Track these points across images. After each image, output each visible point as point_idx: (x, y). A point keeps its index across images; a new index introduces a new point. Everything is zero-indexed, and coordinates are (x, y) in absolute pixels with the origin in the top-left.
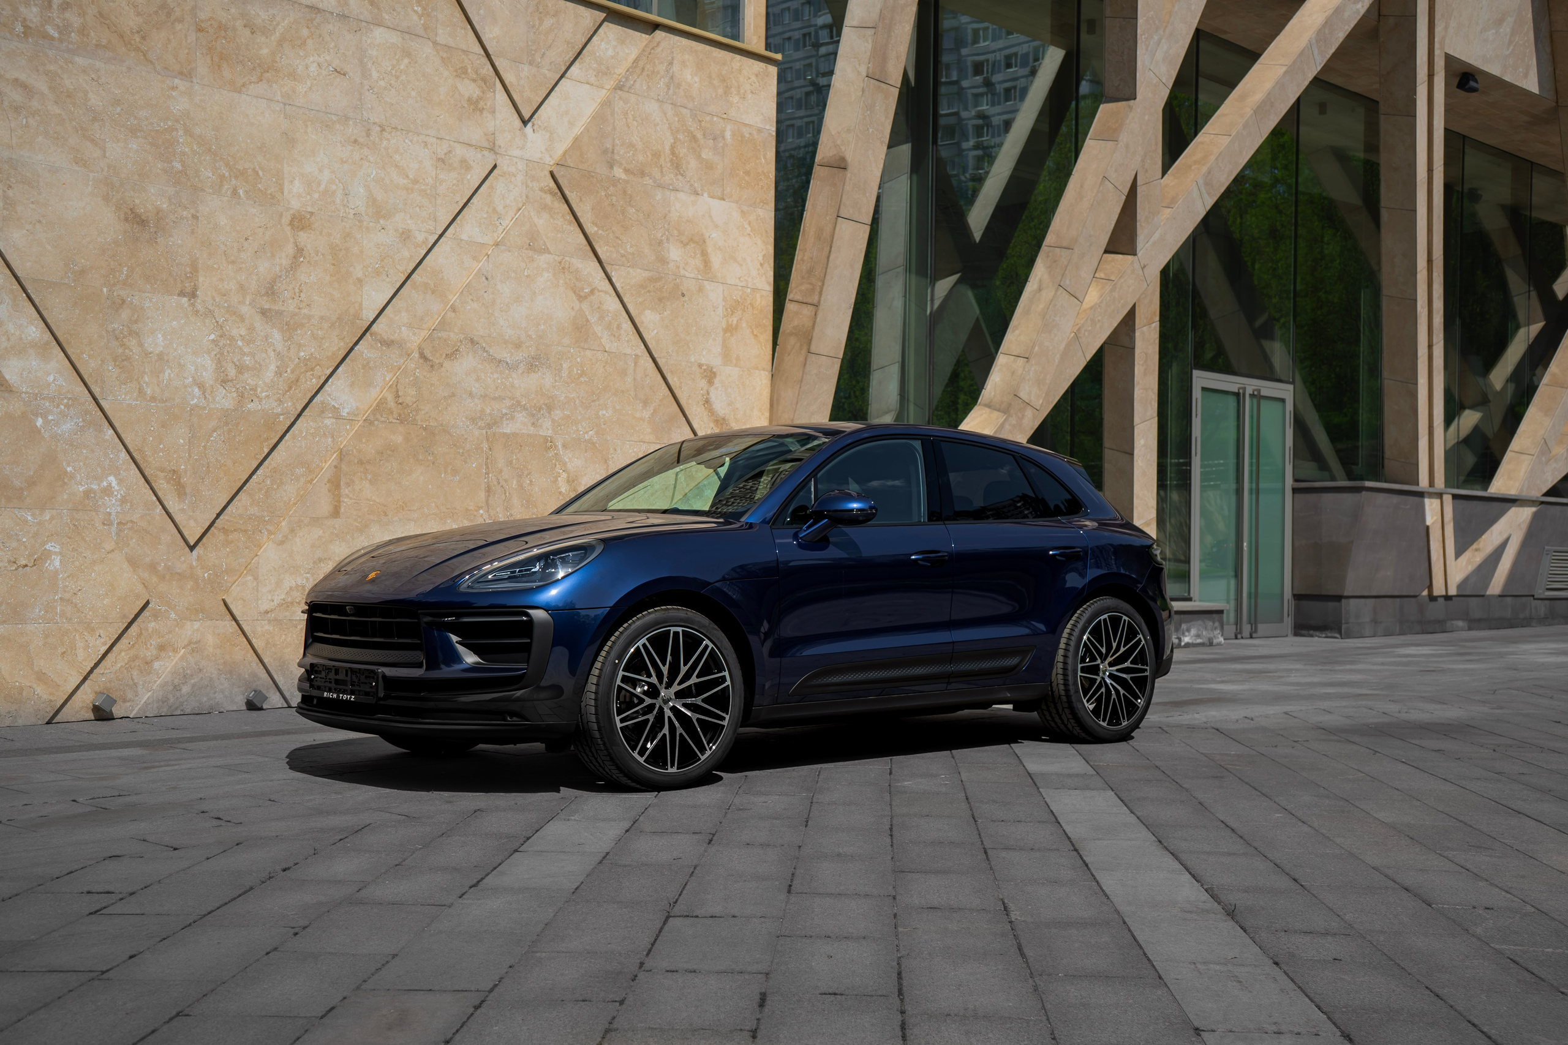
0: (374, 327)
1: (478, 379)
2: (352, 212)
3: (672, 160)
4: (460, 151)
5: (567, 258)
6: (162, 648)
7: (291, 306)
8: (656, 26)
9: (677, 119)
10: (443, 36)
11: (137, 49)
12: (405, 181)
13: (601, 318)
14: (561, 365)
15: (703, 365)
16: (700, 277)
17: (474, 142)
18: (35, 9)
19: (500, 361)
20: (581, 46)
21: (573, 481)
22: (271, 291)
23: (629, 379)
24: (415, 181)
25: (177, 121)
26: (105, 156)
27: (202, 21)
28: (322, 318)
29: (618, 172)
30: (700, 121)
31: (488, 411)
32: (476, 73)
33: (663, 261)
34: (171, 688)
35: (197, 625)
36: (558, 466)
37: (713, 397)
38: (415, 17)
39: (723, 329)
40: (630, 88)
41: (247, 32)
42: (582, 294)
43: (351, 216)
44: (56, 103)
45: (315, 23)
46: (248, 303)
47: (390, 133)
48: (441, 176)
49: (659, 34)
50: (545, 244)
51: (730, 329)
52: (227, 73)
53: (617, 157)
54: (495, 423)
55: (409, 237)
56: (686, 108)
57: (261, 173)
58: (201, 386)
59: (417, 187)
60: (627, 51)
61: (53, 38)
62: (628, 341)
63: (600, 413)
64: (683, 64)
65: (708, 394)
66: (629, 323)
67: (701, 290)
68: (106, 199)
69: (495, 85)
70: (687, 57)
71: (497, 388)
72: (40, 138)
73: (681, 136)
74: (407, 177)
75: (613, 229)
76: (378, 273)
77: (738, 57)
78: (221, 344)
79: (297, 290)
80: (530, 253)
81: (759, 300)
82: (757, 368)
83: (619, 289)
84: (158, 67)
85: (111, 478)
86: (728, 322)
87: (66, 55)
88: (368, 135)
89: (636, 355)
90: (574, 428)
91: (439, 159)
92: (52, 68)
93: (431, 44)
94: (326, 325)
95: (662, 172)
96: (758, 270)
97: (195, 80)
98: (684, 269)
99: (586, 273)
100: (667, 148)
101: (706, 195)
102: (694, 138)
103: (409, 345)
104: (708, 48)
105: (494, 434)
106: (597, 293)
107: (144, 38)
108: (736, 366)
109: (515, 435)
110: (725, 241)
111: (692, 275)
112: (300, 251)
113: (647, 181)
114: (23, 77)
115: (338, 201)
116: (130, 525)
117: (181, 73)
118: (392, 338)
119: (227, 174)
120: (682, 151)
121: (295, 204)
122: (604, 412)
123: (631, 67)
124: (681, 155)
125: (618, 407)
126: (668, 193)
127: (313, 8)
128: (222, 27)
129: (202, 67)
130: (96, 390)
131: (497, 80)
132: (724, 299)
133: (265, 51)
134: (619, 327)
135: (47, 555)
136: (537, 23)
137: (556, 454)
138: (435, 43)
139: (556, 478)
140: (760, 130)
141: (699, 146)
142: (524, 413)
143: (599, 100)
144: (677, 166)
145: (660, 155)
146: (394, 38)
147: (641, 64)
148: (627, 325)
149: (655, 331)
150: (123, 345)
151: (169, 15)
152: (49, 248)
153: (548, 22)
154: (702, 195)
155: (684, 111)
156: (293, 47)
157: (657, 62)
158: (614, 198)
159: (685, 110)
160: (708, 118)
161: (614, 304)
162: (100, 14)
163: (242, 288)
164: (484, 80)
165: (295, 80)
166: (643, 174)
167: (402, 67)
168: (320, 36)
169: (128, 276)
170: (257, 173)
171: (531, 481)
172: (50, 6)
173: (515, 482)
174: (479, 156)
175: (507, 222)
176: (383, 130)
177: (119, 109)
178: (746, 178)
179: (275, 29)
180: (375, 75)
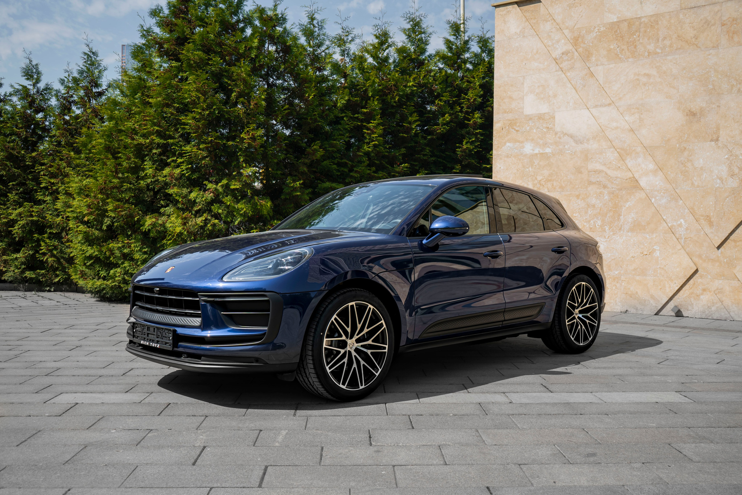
6: (704, 290)
11: (694, 44)
18: (652, 45)
25: (711, 68)
26: (678, 92)
27: (724, 21)
34: (707, 307)
35: (721, 282)
44: (660, 77)
52: (736, 39)
58: (721, 179)
61: (659, 53)
68: (679, 109)
72: (653, 92)
78: (731, 159)
84: (703, 48)
85: (682, 220)
87: (664, 58)
92: (658, 64)
97: (720, 48)
107: (697, 39)
114: (647, 72)
116: (689, 239)
117: (713, 47)
119: (735, 84)
128: (734, 20)
129: (724, 41)
130: (674, 185)
135: (654, 250)
150: (685, 166)
151: (709, 24)
152: (656, 133)
162: (678, 36)
169: (687, 138)
172: (658, 41)
177: (685, 71)
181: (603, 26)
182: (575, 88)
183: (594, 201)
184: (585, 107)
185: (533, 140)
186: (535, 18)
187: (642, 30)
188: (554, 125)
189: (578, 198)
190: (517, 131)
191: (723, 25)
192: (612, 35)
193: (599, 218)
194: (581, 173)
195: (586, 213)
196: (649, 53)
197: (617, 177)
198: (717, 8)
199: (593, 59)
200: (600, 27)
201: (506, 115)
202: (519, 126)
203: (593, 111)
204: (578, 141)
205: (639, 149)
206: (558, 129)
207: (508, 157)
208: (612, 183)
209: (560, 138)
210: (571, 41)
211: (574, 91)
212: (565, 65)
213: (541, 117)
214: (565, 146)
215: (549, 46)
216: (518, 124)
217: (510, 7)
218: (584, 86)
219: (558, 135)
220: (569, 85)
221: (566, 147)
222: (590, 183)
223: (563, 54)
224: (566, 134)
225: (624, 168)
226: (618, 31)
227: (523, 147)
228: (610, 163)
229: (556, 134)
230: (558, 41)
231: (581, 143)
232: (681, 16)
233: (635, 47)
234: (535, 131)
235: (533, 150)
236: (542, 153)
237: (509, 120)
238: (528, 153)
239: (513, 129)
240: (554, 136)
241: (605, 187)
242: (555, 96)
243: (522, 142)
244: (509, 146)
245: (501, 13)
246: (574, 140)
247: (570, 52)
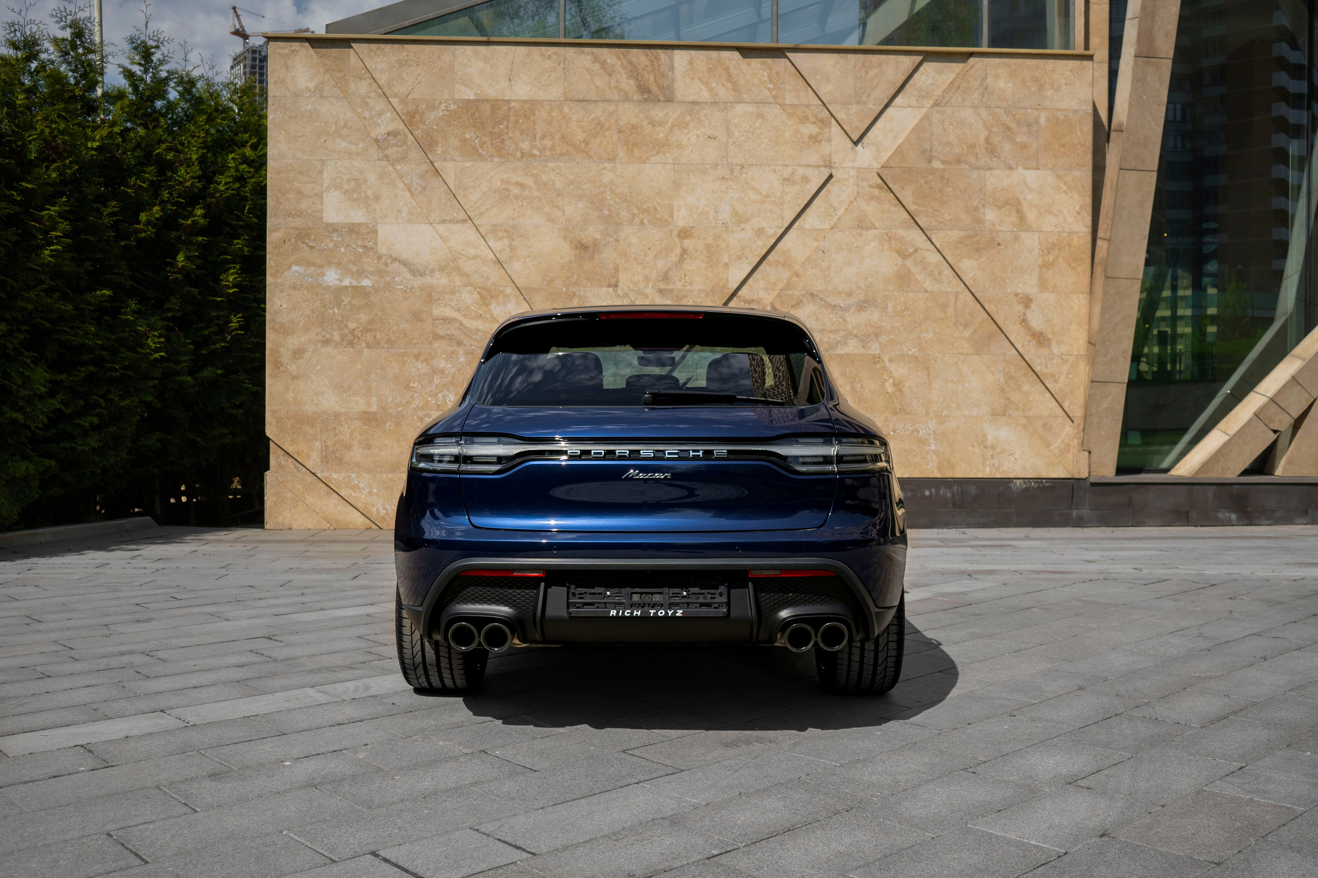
0: (740, 293)
1: (817, 319)
2: (721, 222)
3: (986, 148)
4: (801, 171)
5: (893, 230)
7: (679, 285)
8: (971, 55)
9: (991, 117)
10: (789, 99)
11: (583, 151)
12: (760, 197)
13: (924, 269)
14: (887, 305)
15: (1019, 294)
16: (1015, 230)
17: (812, 164)
18: (527, 143)
19: (835, 306)
20: (901, 83)
21: (899, 384)
22: (665, 278)
23: (950, 310)
24: (767, 196)
25: (606, 187)
26: (564, 214)
27: (622, 127)
28: (700, 290)
29: (936, 164)
30: (1014, 115)
31: (826, 340)
32: (816, 117)
33: (980, 222)
36: (885, 374)
37: (1030, 315)
38: (767, 92)
39: (1039, 266)
40: (946, 103)
41: (650, 127)
42: (906, 253)
43: (720, 225)
44: (538, 190)
45: (695, 111)
46: (650, 286)
47: (748, 168)
48: (787, 190)
49: (972, 60)
50: (872, 223)
51: (1045, 265)
52: (637, 153)
53: (935, 154)
54: (832, 347)
55: (762, 233)
56: (999, 108)
57: (658, 208)
59: (768, 199)
60: (945, 77)
61: (536, 156)
62: (949, 283)
63: (922, 336)
64: (997, 76)
65: (1025, 315)
66: (950, 269)
67: (1016, 239)
68: (565, 238)
69: (830, 122)
70: (1000, 70)
71: (832, 324)
72: (529, 211)
73: (995, 129)
74: (761, 194)
75: (932, 205)
76: (739, 258)
77: (1052, 61)
79: (683, 275)
80: (859, 231)
81: (1076, 240)
82: (1075, 292)
83: (938, 246)
84: (595, 159)
86: (1044, 260)
87: (543, 163)
88: (732, 172)
89: (957, 293)
90: (899, 347)
91: (785, 179)
92: (535, 172)
93: (778, 106)
94: (703, 295)
95: (977, 158)
96: (1075, 217)
97: (617, 162)
98: (999, 225)
99: (910, 238)
100: (982, 139)
101: (1020, 168)
102: (1009, 128)
103: (764, 301)
104: (1020, 60)
105: (831, 356)
106: (919, 250)
107: (587, 144)
108: (1053, 292)
109: (848, 355)
110: (1040, 200)
111: (1008, 229)
112: (684, 251)
113: (963, 166)
114: (520, 180)
115: (711, 217)
117: (609, 159)
118: (753, 298)
119: (637, 212)
120: (996, 140)
121: (681, 224)
122: (926, 335)
123: (947, 88)
124: (995, 143)
125: (938, 330)
126: (983, 172)
127: (695, 103)
128: (634, 127)
129: (621, 153)
131: (833, 119)
132: (1040, 243)
133: (661, 135)
134: (940, 273)
136: (863, 75)
137: (883, 366)
138: (782, 105)
139: (883, 384)
140: (1075, 112)
141: (1013, 133)
142: (855, 340)
143: (920, 117)
144: (992, 150)
145: (975, 146)
146: (751, 108)
147: (956, 84)
148: (948, 271)
149: (973, 274)
151: (602, 128)
152: (533, 269)
153: (872, 73)
154: (1017, 169)
155: (997, 110)
156: (680, 129)
157: (971, 80)
158: (933, 183)
159: (999, 109)
160: (1022, 112)
161: (935, 258)
162: (562, 137)
163: (647, 278)
164: (822, 121)
165: (681, 148)
166: (959, 162)
167: (757, 125)
168: (698, 118)
169: (577, 280)
170: (656, 209)
171: (862, 386)
172: (535, 138)
173: (848, 387)
174: (816, 172)
175: (840, 212)
176: (742, 167)
177: (572, 187)
178: (1062, 150)
179: (668, 121)
180: (737, 134)
181: (454, 103)
182: (410, 190)
183: (442, 364)
184: (427, 221)
185: (339, 264)
186: (341, 70)
187: (512, 118)
188: (376, 244)
189: (417, 360)
190: (312, 248)
191: (620, 132)
192: (468, 119)
193: (452, 390)
194: (421, 320)
195: (431, 381)
196: (522, 153)
197: (477, 330)
198: (612, 108)
199: (439, 150)
200: (449, 104)
201: (290, 219)
202: (315, 240)
203: (441, 228)
204: (416, 272)
205: (509, 290)
206: (382, 250)
207: (294, 288)
208: (471, 338)
209: (386, 264)
210: (403, 118)
211: (408, 194)
212: (392, 151)
213: (353, 229)
214: (394, 278)
215: (365, 118)
216: (313, 237)
217: (296, 45)
218: (424, 189)
219: (383, 260)
220: (401, 185)
221: (397, 279)
222: (437, 337)
223: (389, 134)
224: (396, 259)
225: (488, 316)
226: (477, 115)
227: (323, 274)
228: (467, 308)
229: (380, 258)
230: (380, 114)
231: (421, 275)
232: (566, 109)
233: (503, 141)
234: (343, 250)
235: (341, 281)
236: (356, 287)
237: (297, 229)
238: (330, 284)
239: (304, 243)
240: (376, 261)
241: (459, 343)
242: (377, 198)
243: (321, 266)
244: (296, 271)
245: (280, 51)
246: (410, 270)
247: (400, 134)
